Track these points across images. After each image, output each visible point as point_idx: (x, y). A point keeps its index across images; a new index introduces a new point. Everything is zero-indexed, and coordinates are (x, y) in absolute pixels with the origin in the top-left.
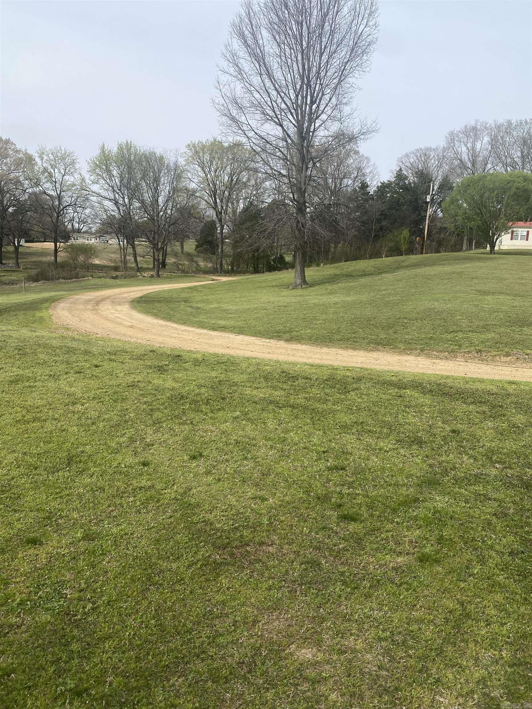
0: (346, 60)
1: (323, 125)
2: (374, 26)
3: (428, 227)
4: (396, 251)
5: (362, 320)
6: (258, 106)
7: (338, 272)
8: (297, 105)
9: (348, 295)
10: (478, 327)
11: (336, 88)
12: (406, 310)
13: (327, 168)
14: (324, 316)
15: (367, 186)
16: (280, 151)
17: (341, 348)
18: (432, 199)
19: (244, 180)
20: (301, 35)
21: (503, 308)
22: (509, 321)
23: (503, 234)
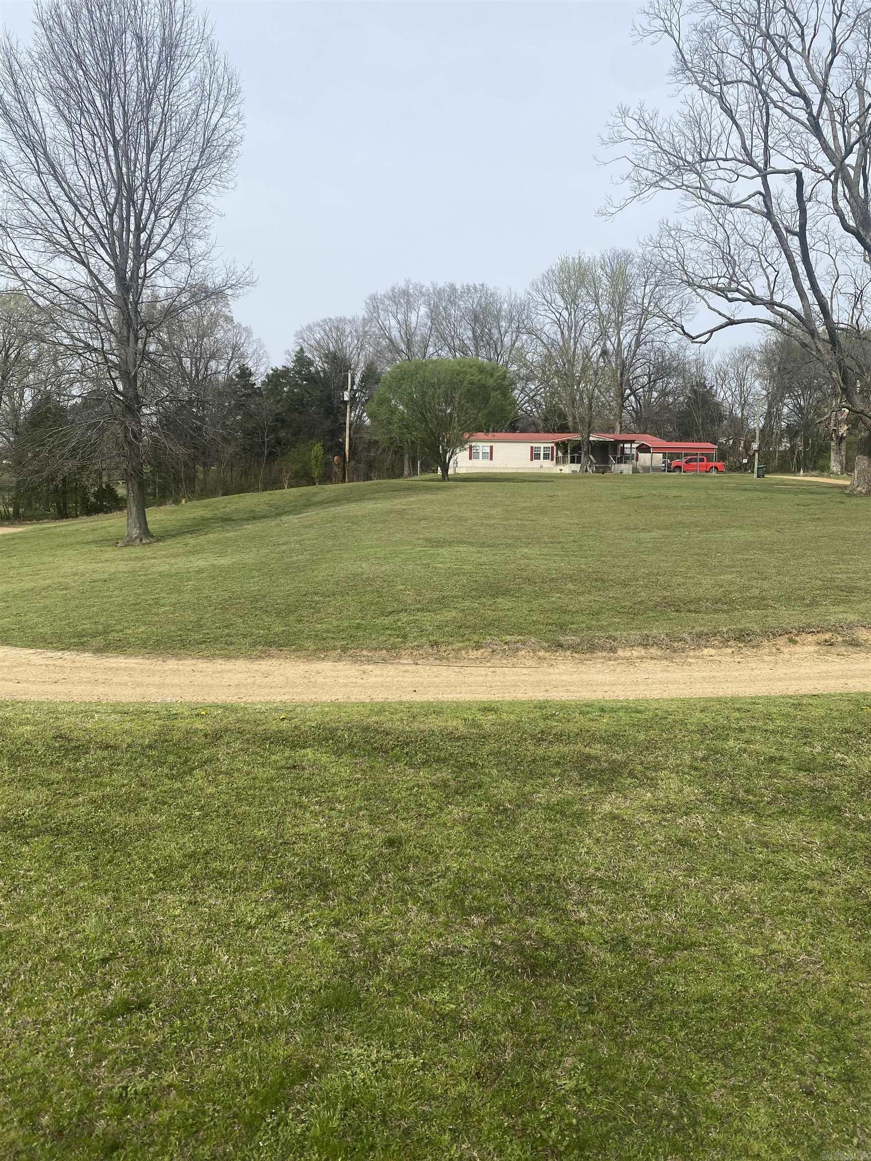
0: (193, 166)
1: (161, 269)
2: (235, 116)
3: (350, 439)
4: (304, 478)
5: (243, 600)
6: (38, 228)
7: (207, 514)
8: (113, 233)
9: (223, 554)
10: (431, 601)
11: (179, 209)
12: (316, 579)
13: (182, 342)
14: (174, 598)
15: (251, 374)
16: (86, 307)
17: (203, 657)
18: (353, 398)
19: (31, 357)
20: (111, 115)
21: (465, 567)
22: (476, 590)
23: (458, 450)
